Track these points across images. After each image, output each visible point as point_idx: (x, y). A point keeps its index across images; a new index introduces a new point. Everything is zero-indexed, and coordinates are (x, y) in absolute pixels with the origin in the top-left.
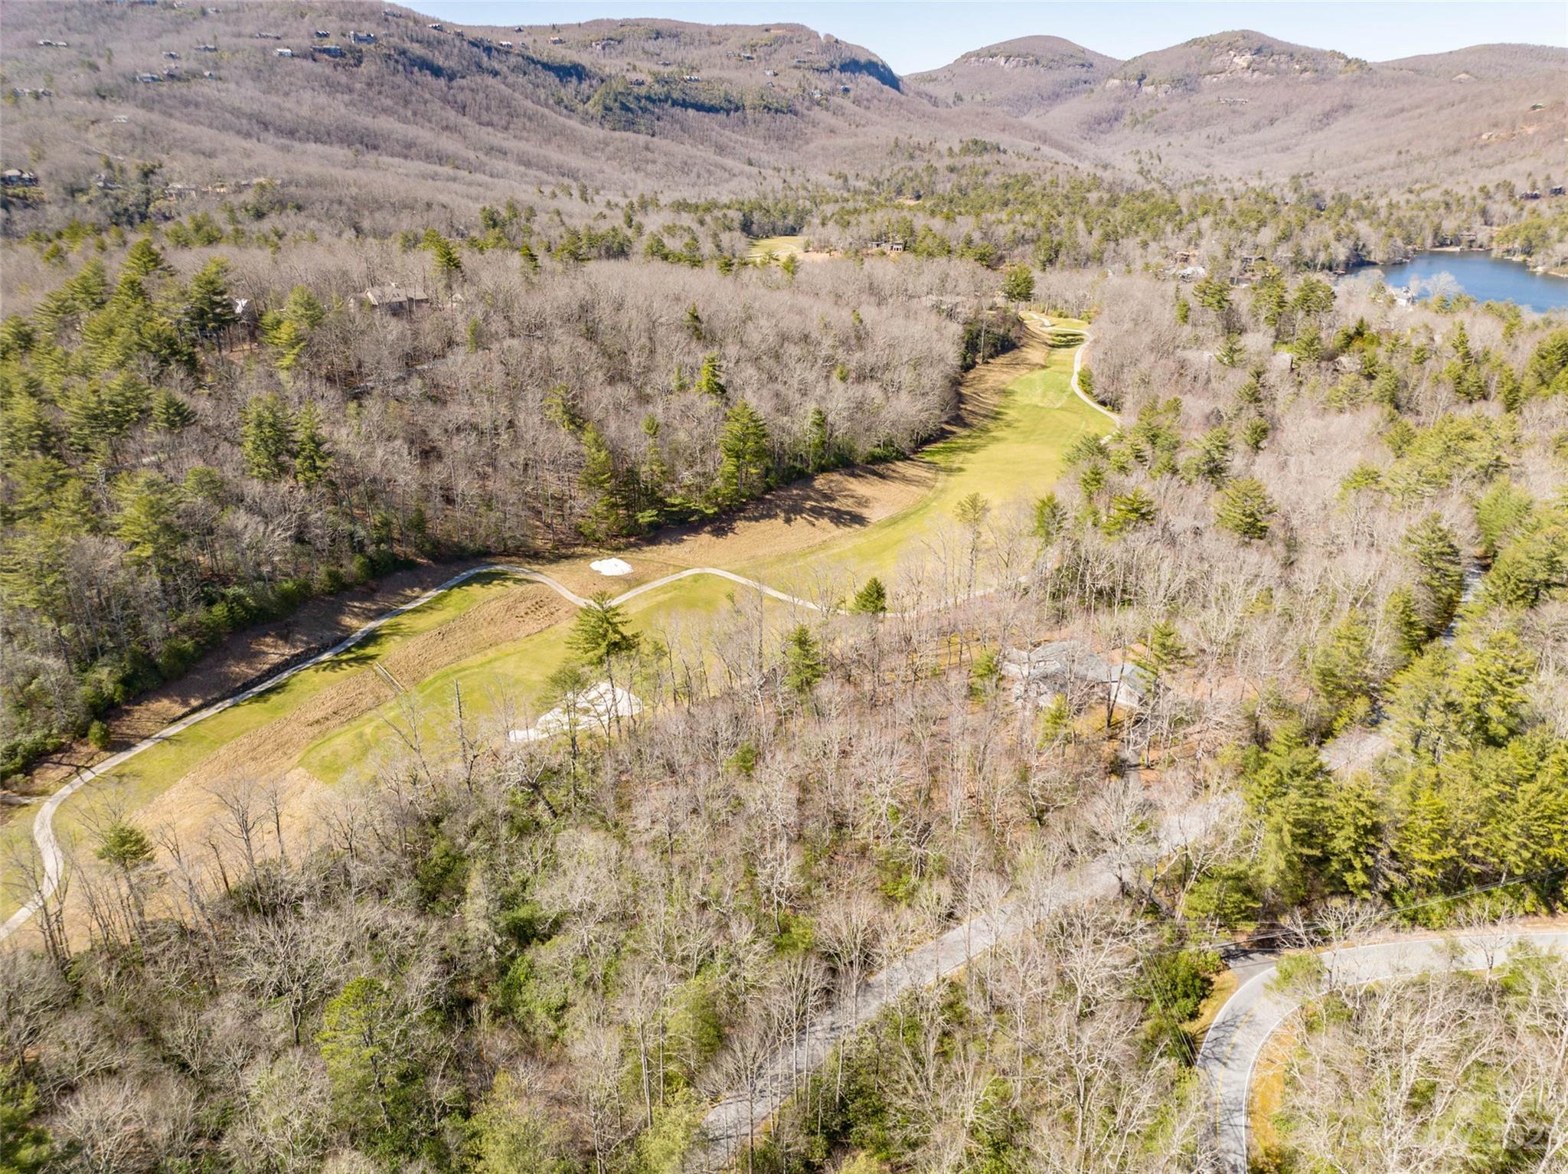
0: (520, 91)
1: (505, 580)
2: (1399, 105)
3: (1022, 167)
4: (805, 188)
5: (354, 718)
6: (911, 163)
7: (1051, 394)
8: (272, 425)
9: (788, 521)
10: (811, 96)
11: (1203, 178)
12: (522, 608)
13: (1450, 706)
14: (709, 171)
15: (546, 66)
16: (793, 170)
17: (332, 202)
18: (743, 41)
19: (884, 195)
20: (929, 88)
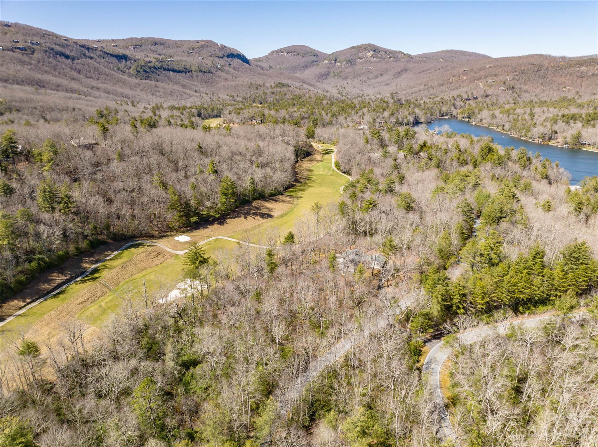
0: (102, 65)
1: (144, 246)
2: (422, 69)
3: (298, 92)
4: (219, 101)
5: (95, 301)
6: (257, 91)
7: (326, 170)
8: (49, 192)
9: (245, 218)
10: (217, 67)
11: (361, 95)
12: (152, 256)
13: (481, 255)
14: (181, 95)
15: (112, 55)
16: (213, 94)
17: (32, 108)
18: (189, 46)
19: (249, 103)
20: (260, 63)
